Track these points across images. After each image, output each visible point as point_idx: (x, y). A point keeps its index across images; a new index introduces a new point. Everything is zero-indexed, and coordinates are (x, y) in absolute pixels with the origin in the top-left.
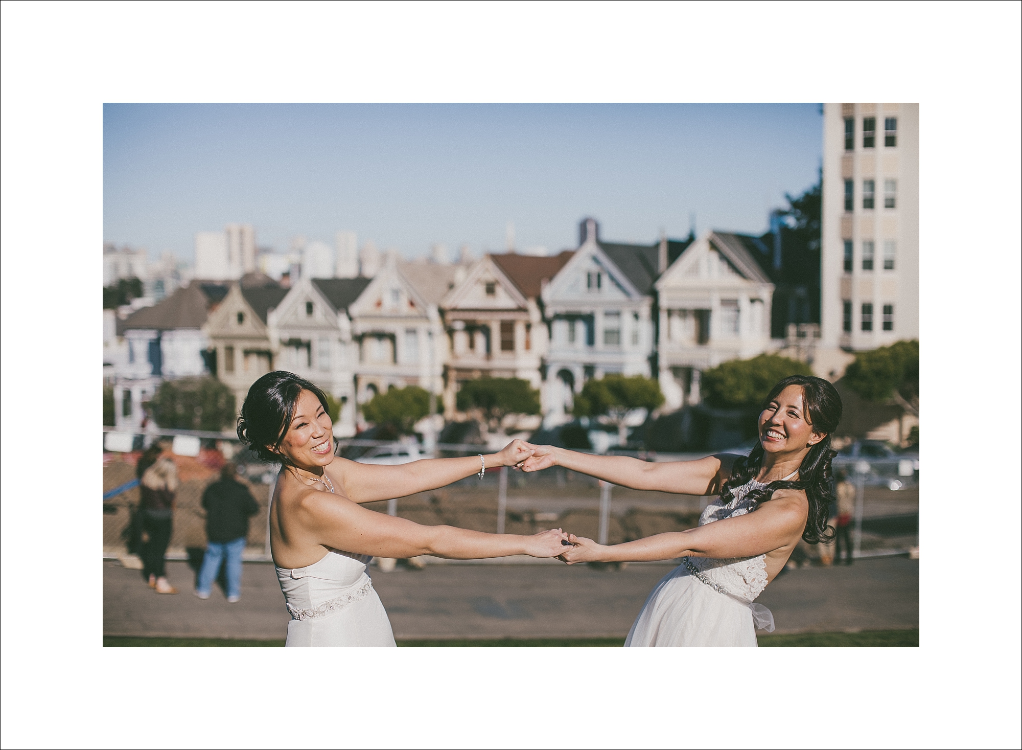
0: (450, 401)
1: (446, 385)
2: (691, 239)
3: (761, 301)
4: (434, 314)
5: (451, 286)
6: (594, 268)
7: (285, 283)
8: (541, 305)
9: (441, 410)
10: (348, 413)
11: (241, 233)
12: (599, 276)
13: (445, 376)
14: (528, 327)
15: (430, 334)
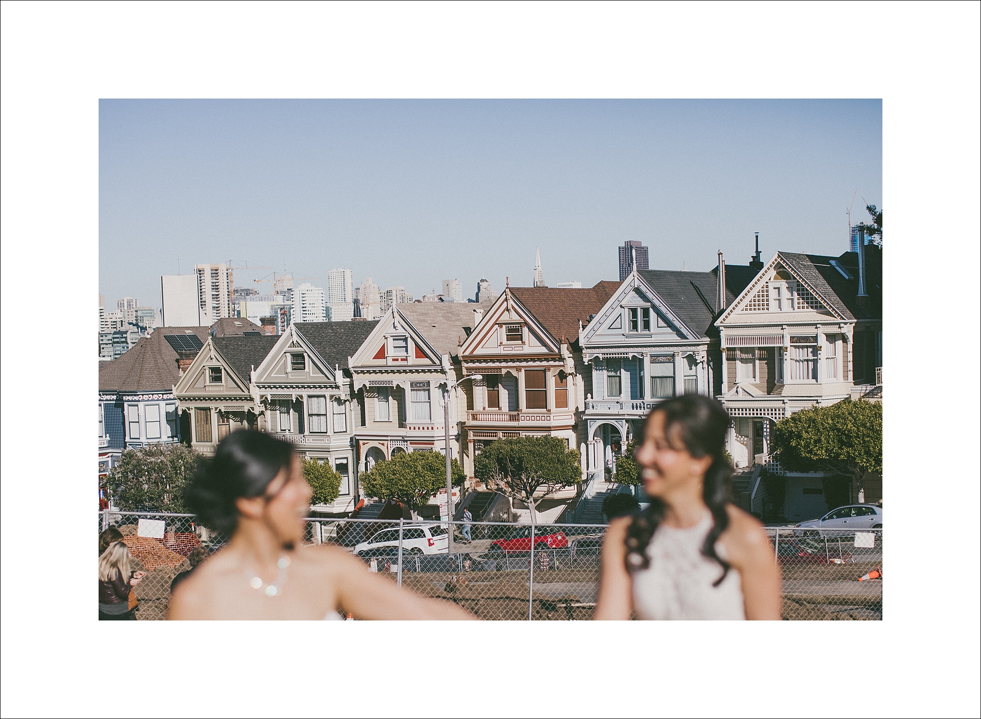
0: (469, 469)
1: (464, 449)
2: (756, 265)
3: (844, 338)
4: (447, 364)
5: (468, 331)
6: (639, 303)
7: (269, 331)
8: (576, 349)
9: (459, 480)
10: (346, 485)
11: (215, 273)
12: (646, 312)
13: (462, 437)
14: (562, 376)
15: (443, 387)
